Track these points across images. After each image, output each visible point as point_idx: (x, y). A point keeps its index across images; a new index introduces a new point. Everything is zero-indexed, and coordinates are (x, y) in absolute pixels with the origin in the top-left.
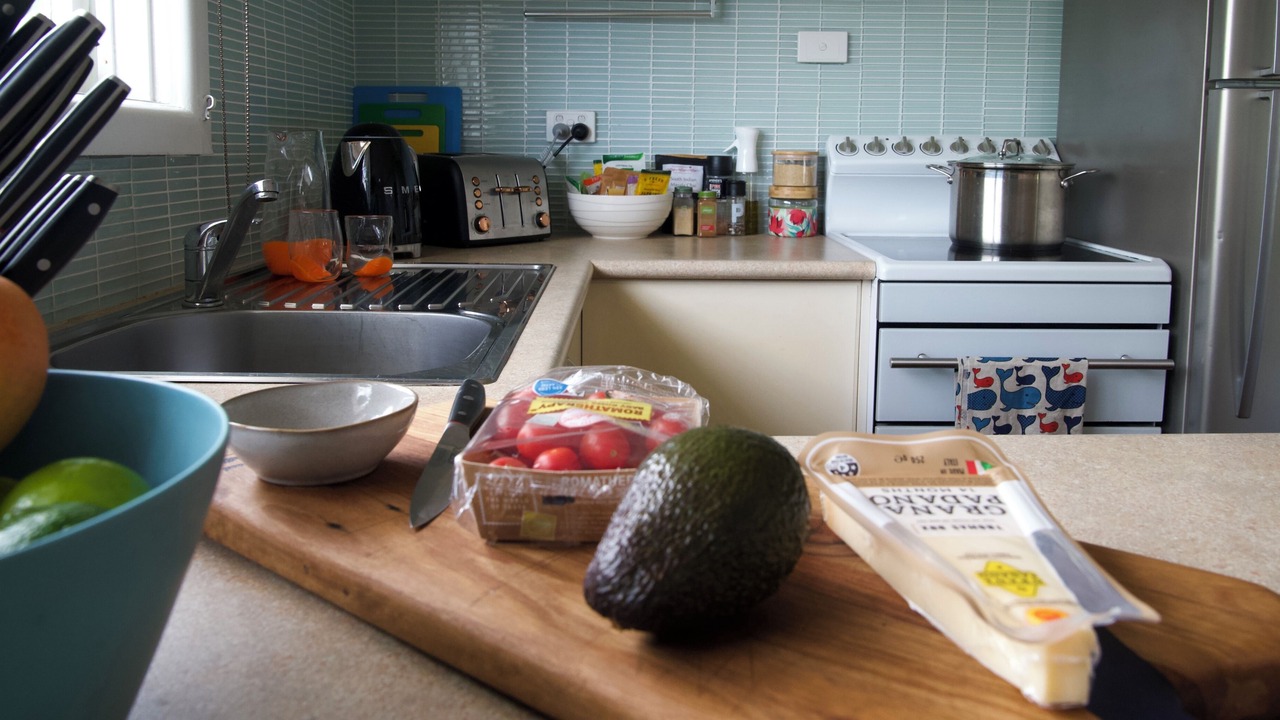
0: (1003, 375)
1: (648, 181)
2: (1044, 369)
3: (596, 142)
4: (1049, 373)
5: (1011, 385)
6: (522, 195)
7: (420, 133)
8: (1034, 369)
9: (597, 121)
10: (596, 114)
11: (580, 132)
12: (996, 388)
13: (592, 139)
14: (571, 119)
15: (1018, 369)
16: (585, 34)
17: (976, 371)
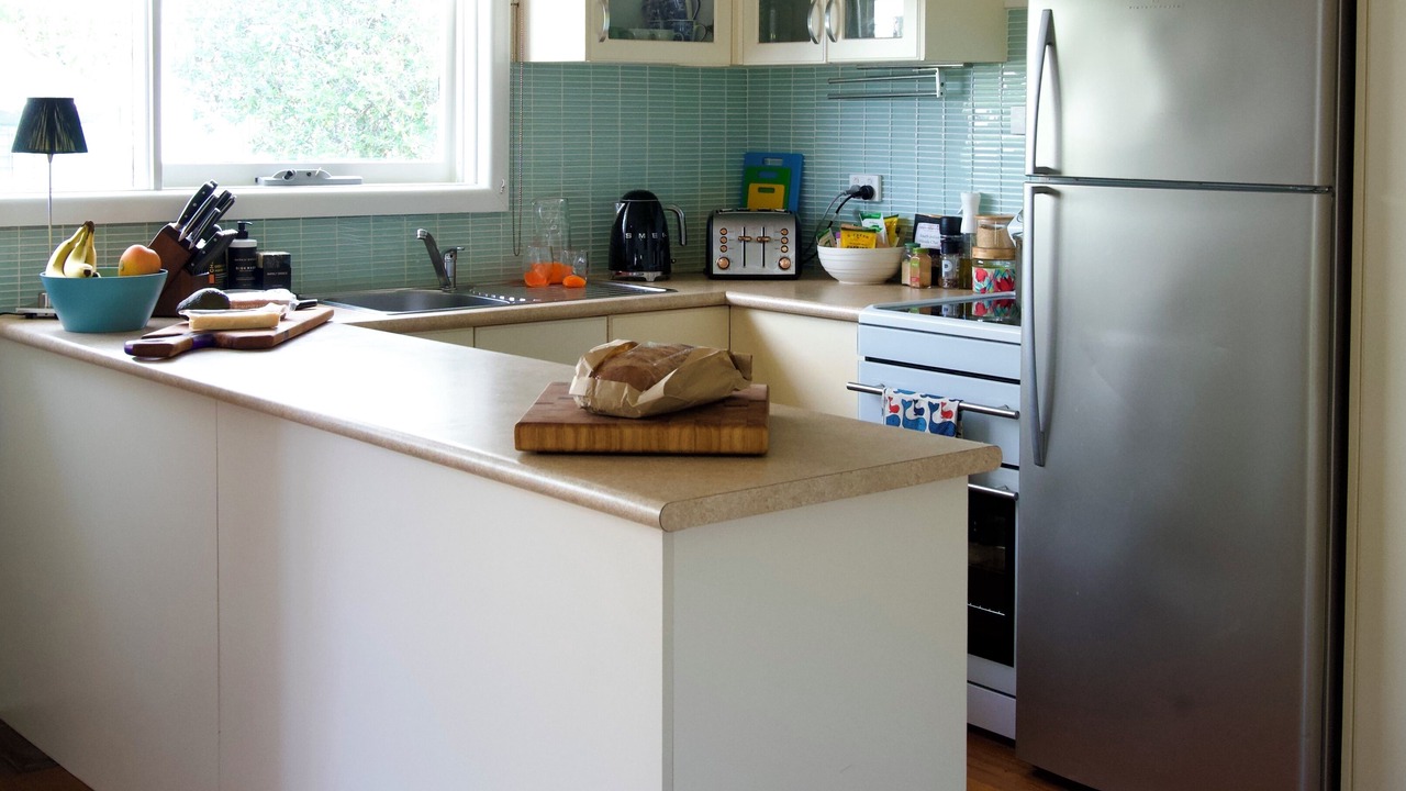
0: (906, 404)
1: (852, 237)
2: (930, 404)
3: (882, 201)
4: (933, 408)
5: (910, 414)
6: (766, 244)
7: (772, 190)
8: (924, 404)
9: (882, 184)
10: (882, 177)
11: (866, 193)
12: (900, 414)
13: (877, 198)
14: (862, 180)
15: (916, 401)
16: (876, 110)
17: (891, 399)
